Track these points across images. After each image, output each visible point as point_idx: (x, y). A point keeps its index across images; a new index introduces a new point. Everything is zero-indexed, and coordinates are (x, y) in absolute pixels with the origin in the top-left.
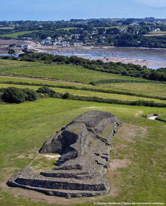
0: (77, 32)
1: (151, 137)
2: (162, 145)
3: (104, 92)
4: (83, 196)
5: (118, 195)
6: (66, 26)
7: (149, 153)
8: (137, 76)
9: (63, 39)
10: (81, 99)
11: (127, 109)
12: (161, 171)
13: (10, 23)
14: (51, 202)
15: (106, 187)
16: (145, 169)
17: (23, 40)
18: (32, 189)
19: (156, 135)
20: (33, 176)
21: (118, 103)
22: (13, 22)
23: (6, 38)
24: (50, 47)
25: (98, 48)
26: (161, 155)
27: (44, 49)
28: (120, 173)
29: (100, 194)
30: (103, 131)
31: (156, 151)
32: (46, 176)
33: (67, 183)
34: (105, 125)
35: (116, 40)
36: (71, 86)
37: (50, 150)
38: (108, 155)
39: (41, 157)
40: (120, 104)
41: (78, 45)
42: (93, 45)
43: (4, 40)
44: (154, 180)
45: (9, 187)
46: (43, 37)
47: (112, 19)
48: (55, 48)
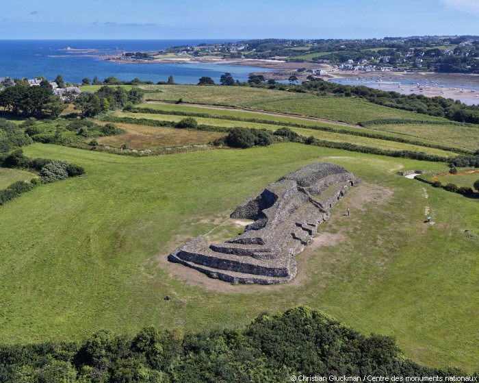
0: (387, 53)
1: (392, 204)
2: (403, 216)
3: (368, 136)
4: (255, 283)
5: (303, 285)
6: (374, 47)
7: (377, 228)
8: (439, 114)
9: (368, 62)
10: (329, 145)
11: (385, 161)
12: (384, 256)
13: (308, 42)
14: (211, 288)
15: (289, 273)
16: (361, 251)
17: (319, 63)
18: (194, 267)
19: (402, 202)
20: (200, 249)
21: (375, 153)
22: (312, 40)
23: (298, 61)
24: (349, 72)
25: (412, 75)
26: (395, 232)
27: (342, 75)
28: (322, 253)
29: (278, 282)
30: (322, 193)
31: (389, 225)
32: (215, 251)
33: (237, 263)
34: (330, 184)
35: (438, 64)
36: (326, 126)
37: (243, 214)
38: (314, 226)
39: (229, 224)
40: (379, 154)
41: (387, 70)
42: (406, 70)
43: (295, 63)
44: (366, 268)
45: (168, 262)
46: (343, 60)
47: (441, 37)
48: (356, 74)
